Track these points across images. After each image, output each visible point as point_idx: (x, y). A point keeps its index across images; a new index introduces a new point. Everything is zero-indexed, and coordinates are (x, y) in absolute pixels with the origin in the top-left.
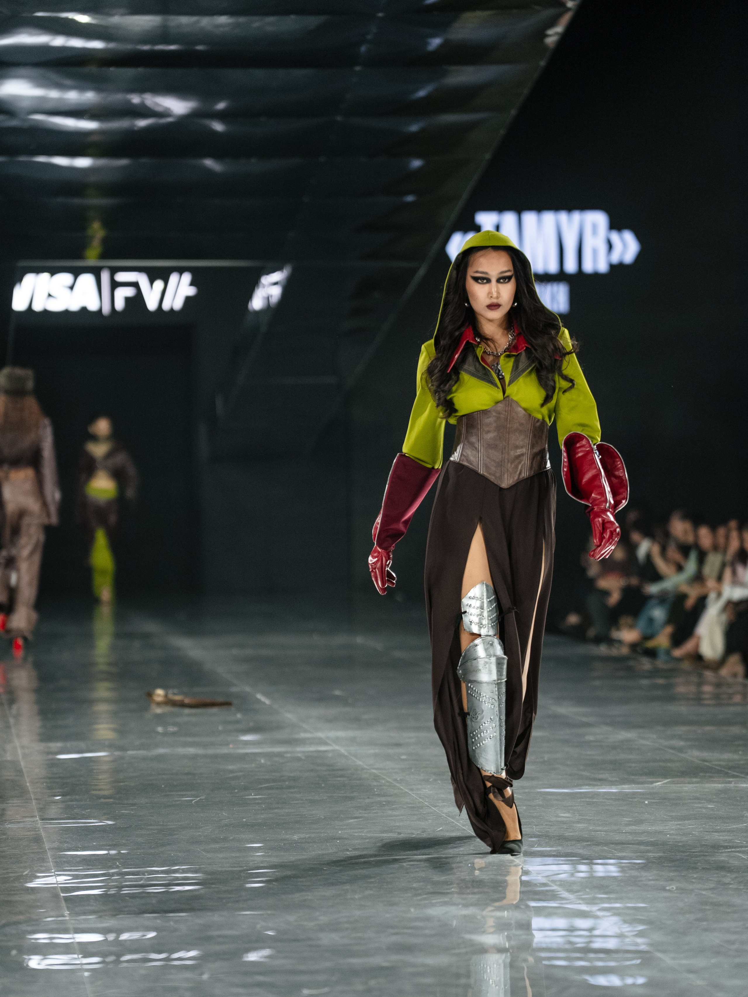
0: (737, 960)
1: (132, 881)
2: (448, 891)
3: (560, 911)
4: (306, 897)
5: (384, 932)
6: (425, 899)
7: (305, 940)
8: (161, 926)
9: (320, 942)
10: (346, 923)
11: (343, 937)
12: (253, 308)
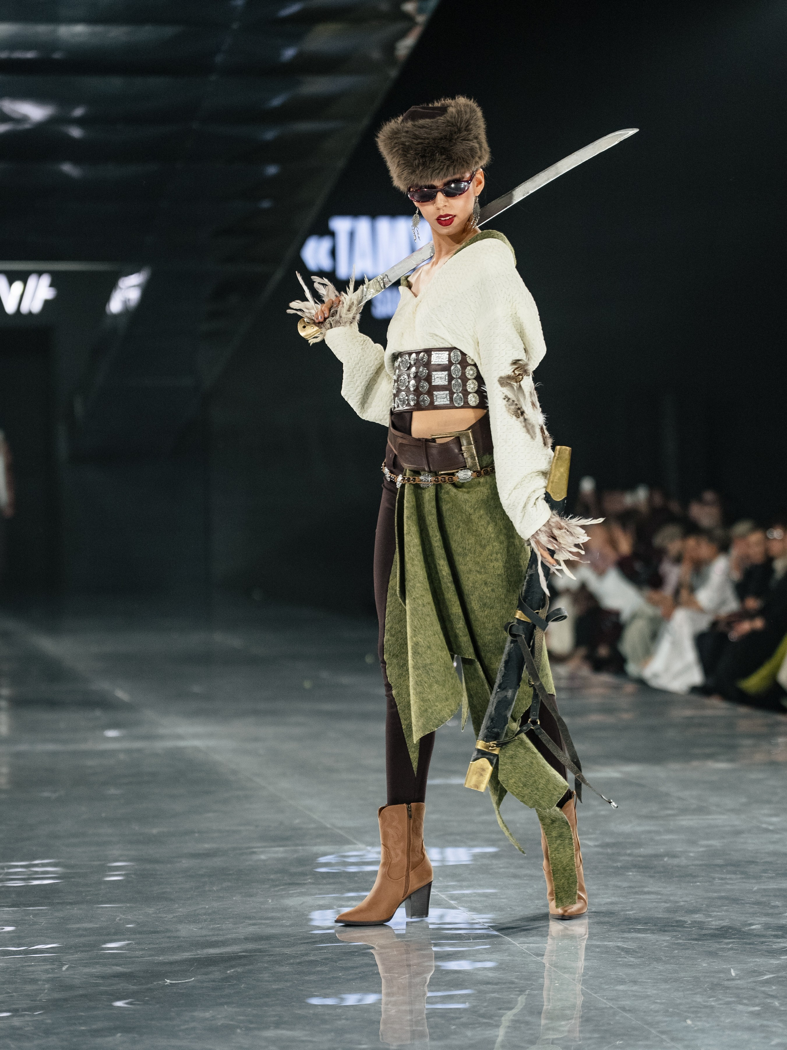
2: (306, 882)
4: (164, 890)
5: (242, 923)
6: (282, 890)
7: (163, 932)
8: (20, 920)
9: (178, 934)
10: (205, 914)
11: (201, 928)
12: (110, 310)
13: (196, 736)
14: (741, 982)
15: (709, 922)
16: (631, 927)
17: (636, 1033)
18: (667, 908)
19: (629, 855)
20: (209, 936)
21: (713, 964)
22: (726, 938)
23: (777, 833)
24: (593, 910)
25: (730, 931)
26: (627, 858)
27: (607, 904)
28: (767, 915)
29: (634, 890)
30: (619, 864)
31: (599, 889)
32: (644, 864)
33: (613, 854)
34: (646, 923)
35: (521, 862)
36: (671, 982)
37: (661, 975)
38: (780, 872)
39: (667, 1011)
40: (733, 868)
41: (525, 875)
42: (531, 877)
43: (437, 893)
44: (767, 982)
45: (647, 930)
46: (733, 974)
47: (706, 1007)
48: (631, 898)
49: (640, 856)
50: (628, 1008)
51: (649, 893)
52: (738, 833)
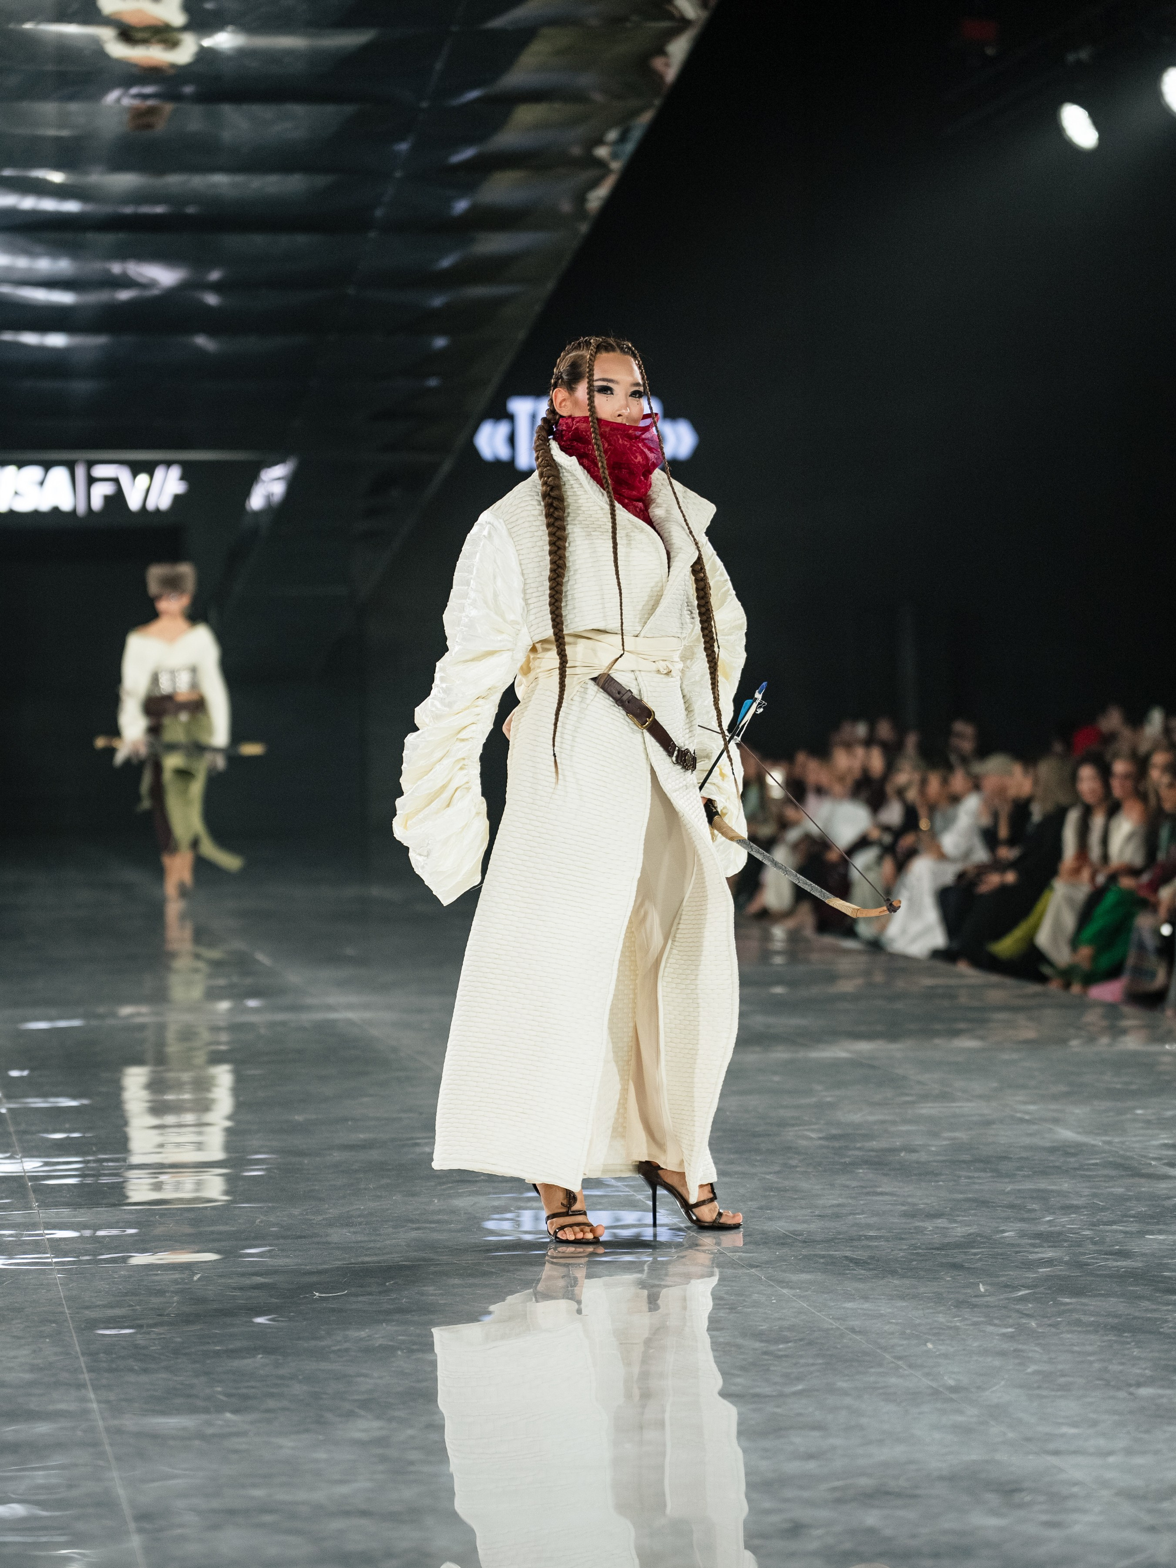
0: (805, 1252)
1: (110, 1169)
2: (477, 1179)
3: (605, 1200)
4: (313, 1188)
5: (404, 1227)
6: (451, 1188)
7: (312, 1237)
8: (144, 1221)
9: (329, 1239)
10: (359, 1216)
11: (354, 1233)
12: (251, 507)
13: (350, 1007)
14: (992, 1300)
15: (953, 1228)
16: (861, 1233)
17: (868, 1358)
18: (904, 1211)
19: (859, 1149)
20: (365, 1241)
21: (958, 1277)
22: (973, 1247)
23: (1034, 1123)
24: (817, 1213)
25: (979, 1239)
26: (857, 1153)
27: (833, 1206)
28: (1023, 1220)
29: (865, 1190)
30: (847, 1160)
31: (824, 1189)
32: (876, 1160)
33: (840, 1148)
34: (879, 1229)
35: (732, 1156)
36: (909, 1299)
37: (895, 1290)
38: (1037, 1170)
39: (903, 1333)
40: (981, 1165)
41: (736, 1173)
42: (744, 1174)
43: (632, 1193)
44: (1022, 1299)
45: (881, 1237)
46: (982, 1290)
47: (950, 1328)
48: (862, 1200)
49: (873, 1150)
50: (857, 1330)
51: (882, 1194)
52: (988, 1123)
